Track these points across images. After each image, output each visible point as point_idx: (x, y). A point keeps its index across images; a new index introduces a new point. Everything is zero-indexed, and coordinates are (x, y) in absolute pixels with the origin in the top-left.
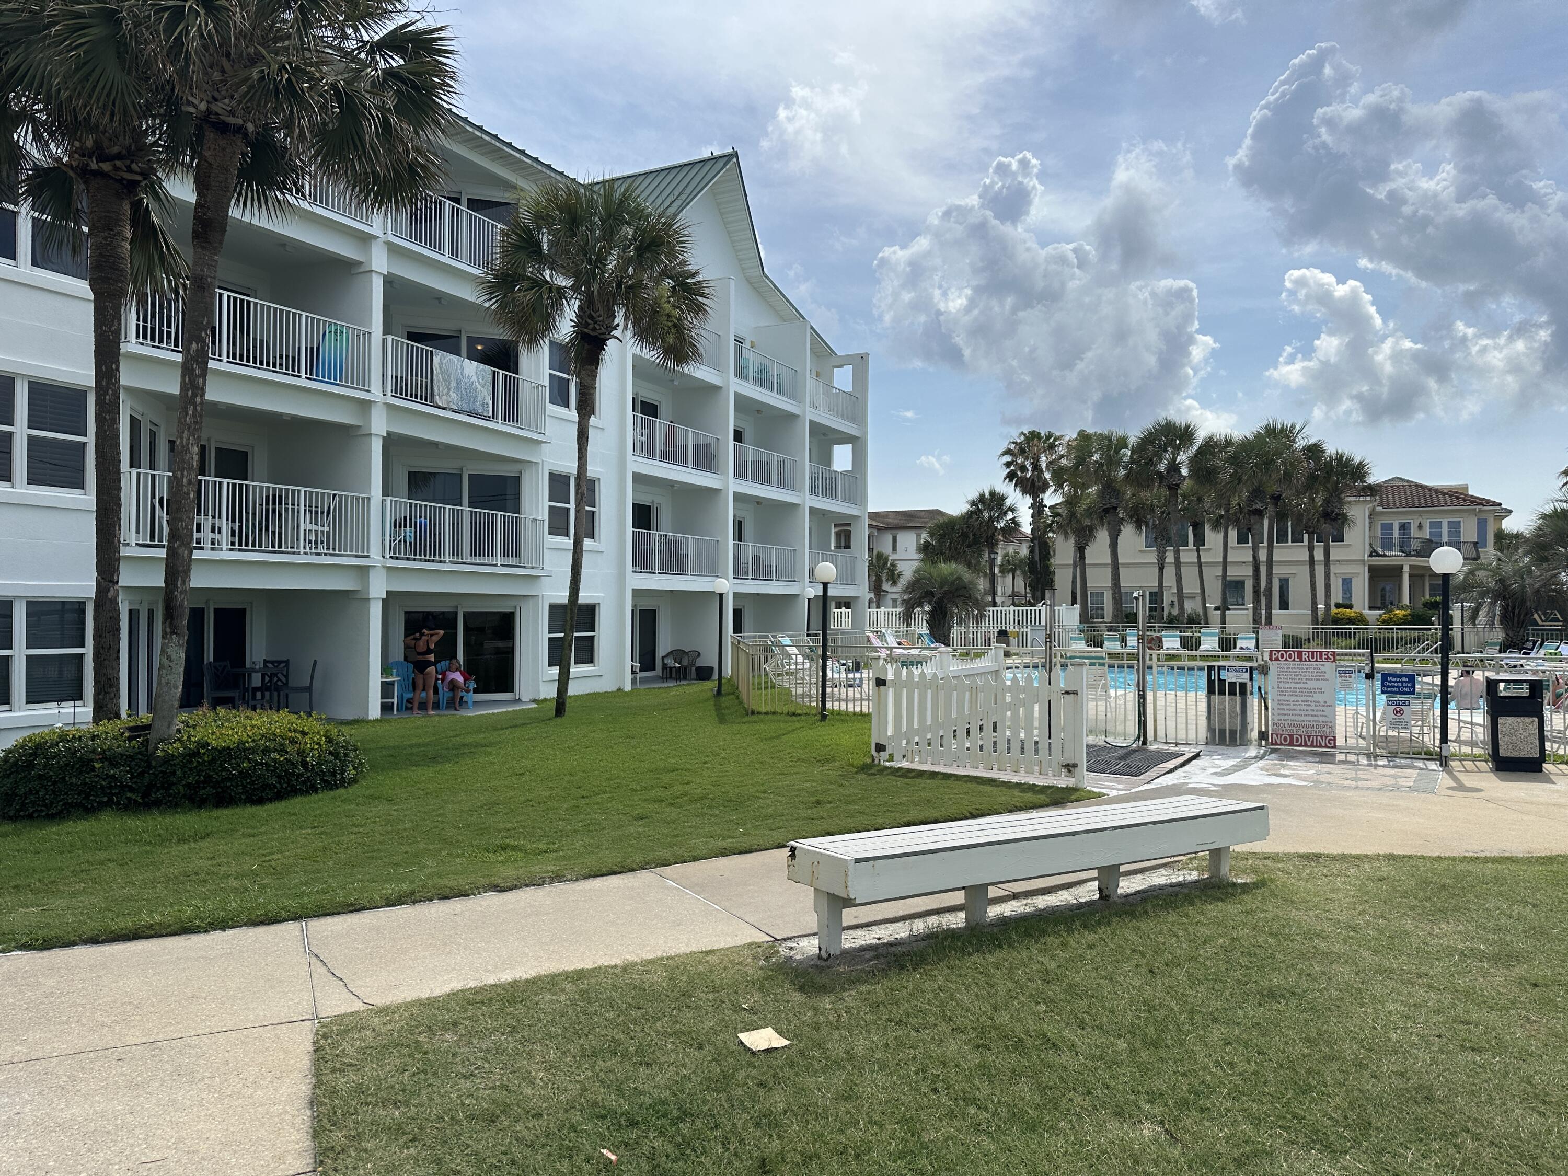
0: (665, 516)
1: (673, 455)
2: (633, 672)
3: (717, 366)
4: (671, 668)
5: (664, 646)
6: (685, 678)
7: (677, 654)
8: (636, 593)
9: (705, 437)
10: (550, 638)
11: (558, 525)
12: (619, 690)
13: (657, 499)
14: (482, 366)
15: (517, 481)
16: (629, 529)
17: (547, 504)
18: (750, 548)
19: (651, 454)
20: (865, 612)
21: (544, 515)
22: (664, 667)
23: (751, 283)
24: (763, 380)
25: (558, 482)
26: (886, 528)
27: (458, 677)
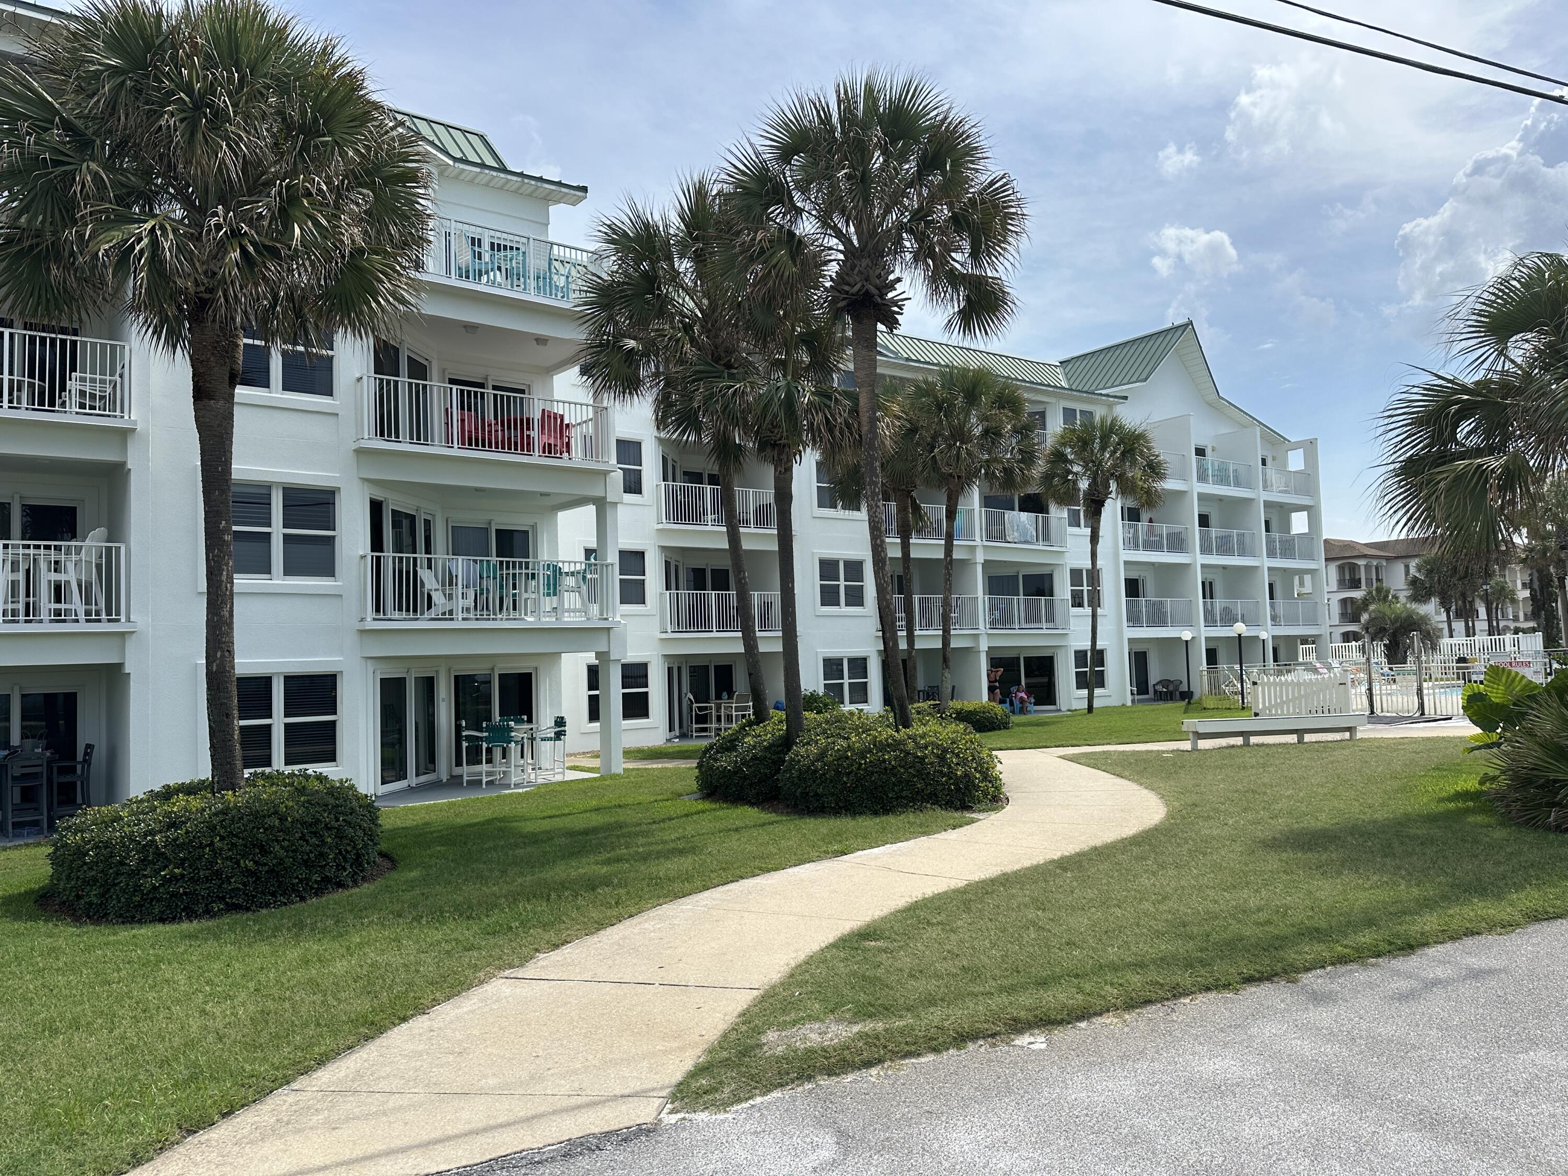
0: (1149, 586)
1: (1151, 546)
2: (1132, 694)
3: (1184, 478)
4: (1161, 692)
5: (1154, 676)
6: (1171, 699)
7: (1165, 682)
8: (1131, 640)
9: (1176, 528)
10: (1076, 672)
11: (1077, 602)
12: (1123, 705)
13: (1143, 574)
14: (1030, 514)
15: (1051, 576)
16: (1124, 599)
17: (1070, 588)
18: (1219, 603)
19: (1136, 547)
20: (1327, 646)
21: (1069, 596)
22: (1155, 692)
23: (1210, 405)
24: (1222, 479)
25: (1076, 574)
26: (1396, 558)
27: (1023, 695)
